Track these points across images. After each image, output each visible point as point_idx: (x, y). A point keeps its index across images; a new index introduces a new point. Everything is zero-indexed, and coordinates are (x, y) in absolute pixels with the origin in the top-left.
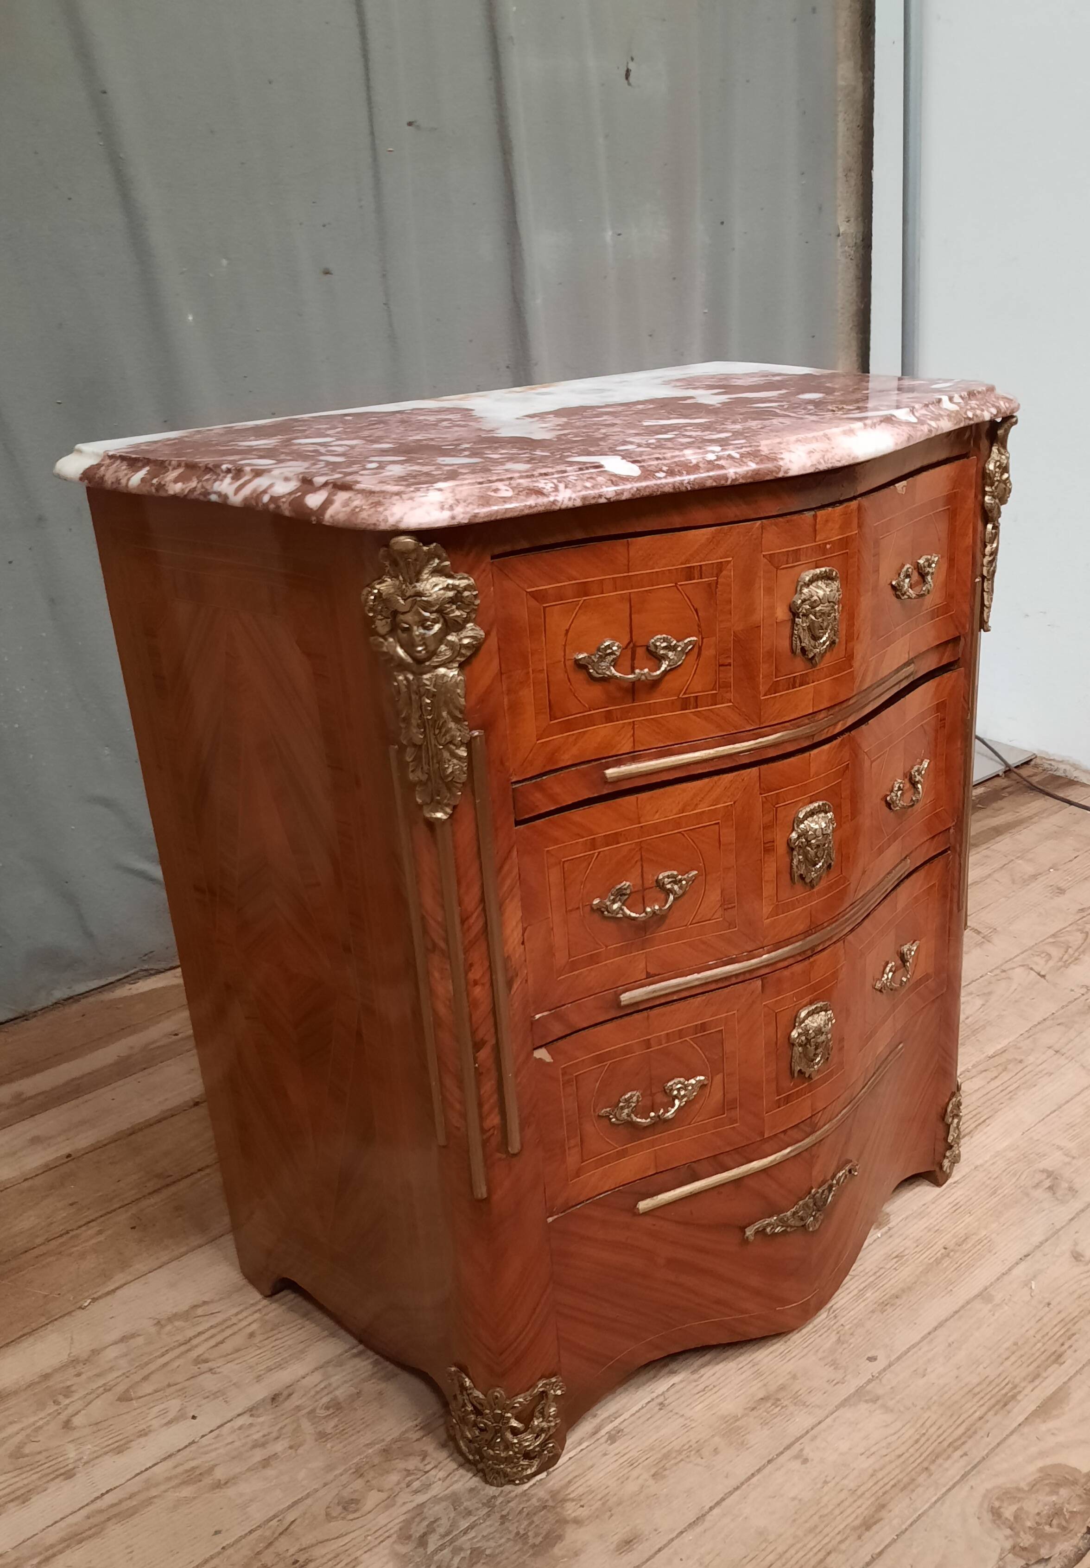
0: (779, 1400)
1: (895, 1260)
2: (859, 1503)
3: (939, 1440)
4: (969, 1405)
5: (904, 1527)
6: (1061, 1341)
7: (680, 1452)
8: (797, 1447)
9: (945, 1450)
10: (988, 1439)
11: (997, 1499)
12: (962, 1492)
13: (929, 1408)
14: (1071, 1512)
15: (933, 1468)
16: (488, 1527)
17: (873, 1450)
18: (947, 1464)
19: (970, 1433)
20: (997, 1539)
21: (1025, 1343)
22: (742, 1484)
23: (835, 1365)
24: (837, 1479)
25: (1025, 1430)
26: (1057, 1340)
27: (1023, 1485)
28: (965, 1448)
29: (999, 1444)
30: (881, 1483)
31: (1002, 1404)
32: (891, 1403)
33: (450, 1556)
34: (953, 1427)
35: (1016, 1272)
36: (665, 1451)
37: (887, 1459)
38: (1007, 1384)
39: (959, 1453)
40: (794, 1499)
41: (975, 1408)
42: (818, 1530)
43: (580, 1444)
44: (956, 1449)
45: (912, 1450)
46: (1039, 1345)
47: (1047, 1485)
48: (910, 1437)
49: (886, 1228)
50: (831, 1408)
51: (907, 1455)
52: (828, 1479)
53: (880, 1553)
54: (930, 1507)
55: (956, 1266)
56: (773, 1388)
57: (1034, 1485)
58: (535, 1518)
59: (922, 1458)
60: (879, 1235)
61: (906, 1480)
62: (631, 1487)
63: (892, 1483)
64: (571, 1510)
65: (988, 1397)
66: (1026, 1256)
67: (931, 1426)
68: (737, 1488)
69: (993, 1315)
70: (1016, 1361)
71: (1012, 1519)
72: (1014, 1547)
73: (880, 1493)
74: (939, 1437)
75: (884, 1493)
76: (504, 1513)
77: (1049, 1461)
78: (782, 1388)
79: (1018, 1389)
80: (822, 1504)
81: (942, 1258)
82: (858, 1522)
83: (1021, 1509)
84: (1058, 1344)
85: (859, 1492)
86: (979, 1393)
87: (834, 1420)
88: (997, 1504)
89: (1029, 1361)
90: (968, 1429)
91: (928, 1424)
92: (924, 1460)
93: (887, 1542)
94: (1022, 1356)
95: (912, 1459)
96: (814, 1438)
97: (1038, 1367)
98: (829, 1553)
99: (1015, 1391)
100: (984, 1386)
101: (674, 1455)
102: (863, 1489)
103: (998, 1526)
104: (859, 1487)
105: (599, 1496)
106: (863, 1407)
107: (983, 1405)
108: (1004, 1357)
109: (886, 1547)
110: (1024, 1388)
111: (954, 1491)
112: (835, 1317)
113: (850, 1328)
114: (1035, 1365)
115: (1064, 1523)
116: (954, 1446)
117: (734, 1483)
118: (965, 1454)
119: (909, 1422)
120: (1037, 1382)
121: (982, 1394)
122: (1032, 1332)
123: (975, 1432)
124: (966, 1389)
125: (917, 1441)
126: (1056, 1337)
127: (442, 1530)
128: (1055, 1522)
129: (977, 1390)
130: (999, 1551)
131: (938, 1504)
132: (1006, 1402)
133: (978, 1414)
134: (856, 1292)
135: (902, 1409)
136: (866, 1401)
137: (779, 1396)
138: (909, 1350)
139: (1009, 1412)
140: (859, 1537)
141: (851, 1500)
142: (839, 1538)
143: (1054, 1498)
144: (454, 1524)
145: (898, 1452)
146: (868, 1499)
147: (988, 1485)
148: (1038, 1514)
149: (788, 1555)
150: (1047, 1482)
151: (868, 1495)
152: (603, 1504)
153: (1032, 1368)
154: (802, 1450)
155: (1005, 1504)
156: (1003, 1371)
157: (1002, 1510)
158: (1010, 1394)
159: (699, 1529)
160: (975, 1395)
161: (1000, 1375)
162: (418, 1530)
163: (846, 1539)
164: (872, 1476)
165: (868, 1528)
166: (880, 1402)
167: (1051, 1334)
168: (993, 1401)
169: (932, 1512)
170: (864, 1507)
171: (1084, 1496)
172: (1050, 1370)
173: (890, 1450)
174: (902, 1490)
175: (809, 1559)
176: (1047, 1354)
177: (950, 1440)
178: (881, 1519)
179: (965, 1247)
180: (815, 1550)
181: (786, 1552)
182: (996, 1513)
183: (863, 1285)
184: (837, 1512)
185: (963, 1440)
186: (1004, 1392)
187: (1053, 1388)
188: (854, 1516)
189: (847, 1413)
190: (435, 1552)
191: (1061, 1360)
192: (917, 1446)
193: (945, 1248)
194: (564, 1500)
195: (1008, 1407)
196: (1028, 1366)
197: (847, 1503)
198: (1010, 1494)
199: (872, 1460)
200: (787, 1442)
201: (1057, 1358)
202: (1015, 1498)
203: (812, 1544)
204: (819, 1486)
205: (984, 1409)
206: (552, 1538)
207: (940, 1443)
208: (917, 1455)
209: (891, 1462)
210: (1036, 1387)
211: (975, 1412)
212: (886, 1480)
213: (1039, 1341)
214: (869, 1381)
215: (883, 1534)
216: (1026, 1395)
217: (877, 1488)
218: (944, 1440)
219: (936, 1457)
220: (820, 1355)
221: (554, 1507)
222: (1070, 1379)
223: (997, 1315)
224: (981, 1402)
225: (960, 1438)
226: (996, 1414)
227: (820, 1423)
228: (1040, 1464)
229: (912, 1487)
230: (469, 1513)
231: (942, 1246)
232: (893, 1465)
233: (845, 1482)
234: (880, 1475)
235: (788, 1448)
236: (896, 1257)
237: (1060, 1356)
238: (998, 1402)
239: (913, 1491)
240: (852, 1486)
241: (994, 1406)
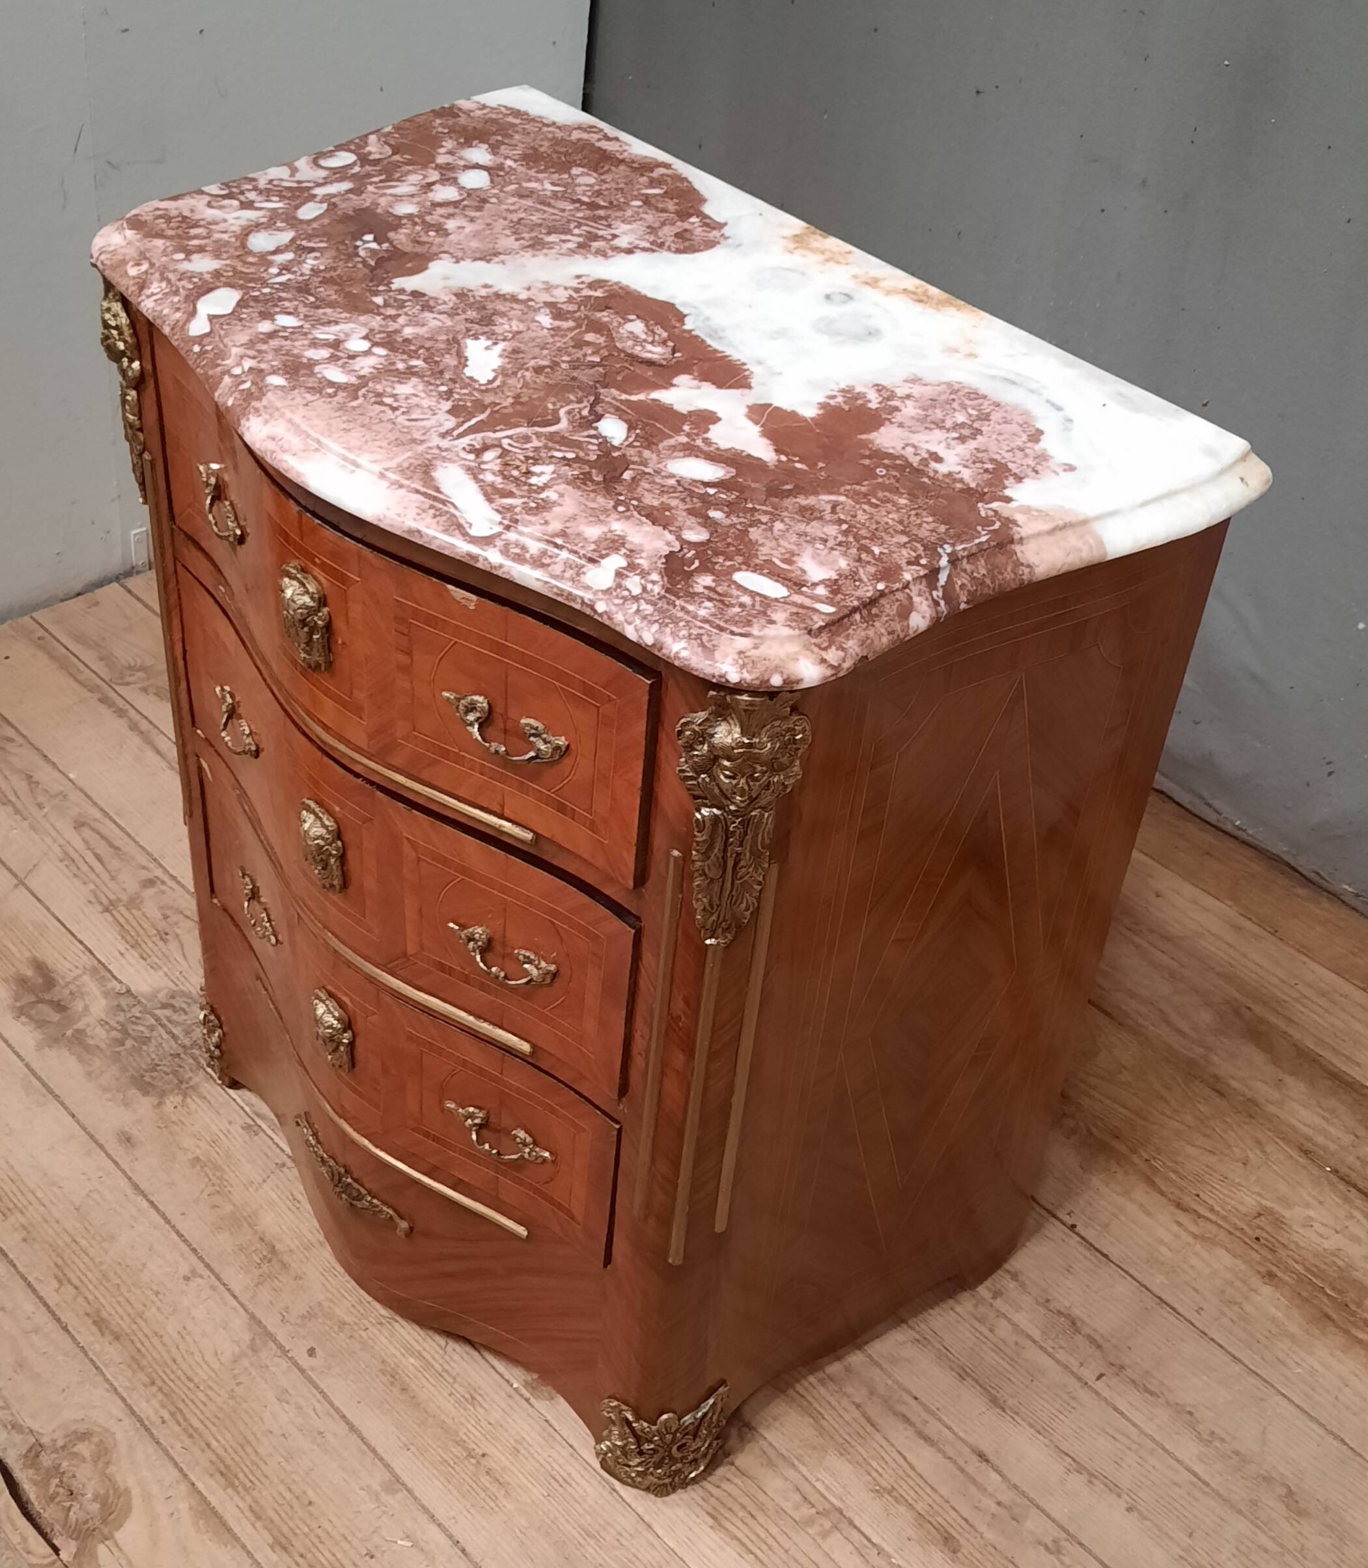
0: (270, 1261)
1: (468, 1396)
2: (126, 1318)
3: (187, 1401)
4: (228, 1436)
5: (91, 1354)
6: (309, 1556)
7: (221, 1178)
8: (207, 1273)
9: (173, 1403)
10: (178, 1446)
11: (101, 1441)
12: (118, 1410)
13: (232, 1397)
14: (69, 1509)
15: (154, 1389)
16: (170, 1046)
17: (188, 1338)
18: (154, 1402)
19: (191, 1433)
20: (54, 1431)
21: (311, 1515)
22: (173, 1227)
23: (309, 1316)
24: (159, 1304)
25: (183, 1488)
26: (310, 1551)
27: (112, 1469)
28: (171, 1423)
29: (172, 1459)
30: (144, 1340)
31: (223, 1469)
32: (245, 1362)
33: (147, 1024)
34: (202, 1417)
35: (433, 1530)
36: (224, 1167)
37: (174, 1350)
38: (251, 1481)
39: (167, 1416)
40: (144, 1265)
41: (223, 1442)
42: (104, 1282)
43: (248, 1104)
44: (172, 1414)
45: (179, 1373)
46: (306, 1530)
47: (108, 1491)
48: (196, 1374)
49: (528, 1395)
50: (251, 1307)
51: (174, 1367)
52: (160, 1296)
53: (68, 1331)
54: (107, 1380)
55: (452, 1463)
56: (286, 1258)
57: (110, 1480)
58: (171, 1076)
59: (167, 1380)
60: (515, 1386)
61: (144, 1362)
62: (188, 1142)
63: (143, 1349)
64: (172, 1100)
65: (237, 1458)
66: (463, 1551)
67: (207, 1395)
68: (168, 1221)
69: (362, 1489)
70: (284, 1498)
71: (75, 1450)
72: (41, 1446)
73: (133, 1338)
74: (192, 1401)
75: (132, 1342)
76: (183, 1056)
77: (136, 1501)
78: (285, 1266)
79: (242, 1493)
80: (132, 1288)
81: (465, 1449)
82: (104, 1315)
83: (84, 1460)
84: (303, 1551)
85: (138, 1320)
86: (243, 1449)
87: (234, 1309)
88: (95, 1439)
89: (283, 1514)
90: (196, 1430)
91: (210, 1393)
92: (164, 1381)
93: (77, 1336)
94: (292, 1507)
95: (168, 1372)
96: (213, 1288)
97: (272, 1521)
98: (76, 1288)
99: (240, 1488)
100: (253, 1456)
101: (218, 1174)
102: (142, 1324)
103: (68, 1436)
104: (146, 1321)
105: (183, 1119)
106: (247, 1337)
107: (226, 1450)
108: (293, 1487)
109: (73, 1337)
110: (243, 1499)
111: (119, 1402)
112: (381, 1324)
113: (361, 1336)
114: (276, 1518)
115: (57, 1500)
116: (177, 1414)
117: (175, 1218)
118: (164, 1422)
119: (217, 1375)
120: (249, 1514)
121: (242, 1453)
122: (327, 1525)
123: (191, 1436)
124: (251, 1438)
125: (190, 1380)
126: (315, 1550)
127: (175, 1017)
128: (61, 1490)
129: (249, 1449)
130: (41, 1430)
131: (107, 1386)
132: (226, 1475)
133: (214, 1444)
134: (418, 1347)
135: (236, 1372)
136: (253, 1340)
137: (274, 1262)
138: (322, 1392)
139: (211, 1475)
140: (87, 1314)
141: (131, 1312)
142: (91, 1298)
143: (89, 1496)
144: (176, 1024)
145: (179, 1360)
146: (129, 1327)
147: (118, 1436)
148: (74, 1476)
149: (83, 1256)
150: (111, 1492)
151: (134, 1327)
152: (174, 1122)
153: (272, 1514)
154: (201, 1277)
155: (93, 1447)
156: (271, 1482)
157: (87, 1442)
158: (237, 1483)
159: (129, 1191)
160: (242, 1447)
161: (267, 1477)
162: (178, 1002)
163: (89, 1303)
164: (156, 1334)
165: (95, 1322)
166: (250, 1352)
167: (321, 1546)
168: (228, 1461)
169: (100, 1378)
170: (121, 1323)
171: (86, 1527)
172: (265, 1532)
173: (184, 1352)
174: (133, 1358)
175: (74, 1272)
176: (290, 1535)
177: (185, 1411)
178: (103, 1335)
179: (485, 1480)
180: (83, 1278)
181: (87, 1255)
182: (85, 1436)
183: (428, 1357)
184: (120, 1299)
185: (184, 1424)
186: (241, 1475)
187: (237, 1530)
188: (113, 1313)
189: (239, 1321)
190: (153, 1016)
191: (277, 1548)
192: (183, 1378)
193: (484, 1455)
194: (185, 1095)
195: (218, 1475)
196: (276, 1511)
197: (129, 1308)
198: (103, 1454)
199: (175, 1335)
200: (214, 1265)
201: (281, 1545)
202: (99, 1458)
203: (89, 1275)
204: (155, 1288)
205: (221, 1452)
206: (146, 1088)
207: (183, 1401)
208: (172, 1377)
209: (168, 1352)
210: (242, 1512)
211: (218, 1441)
212: (147, 1344)
213: (311, 1530)
214: (281, 1347)
215: (87, 1335)
216: (232, 1498)
217: (140, 1335)
218: (187, 1405)
219: (168, 1395)
220: (326, 1304)
221: (180, 1089)
222: (244, 1547)
223: (363, 1493)
224: (230, 1450)
225: (185, 1419)
226: (211, 1462)
227: (235, 1297)
228: (135, 1492)
229: (135, 1367)
230: (187, 1033)
231: (487, 1451)
232: (164, 1353)
233: (154, 1310)
234: (155, 1340)
235: (208, 1266)
236: (473, 1398)
237: (285, 1549)
238: (227, 1467)
239: (129, 1366)
240: (147, 1315)
241: (222, 1462)
